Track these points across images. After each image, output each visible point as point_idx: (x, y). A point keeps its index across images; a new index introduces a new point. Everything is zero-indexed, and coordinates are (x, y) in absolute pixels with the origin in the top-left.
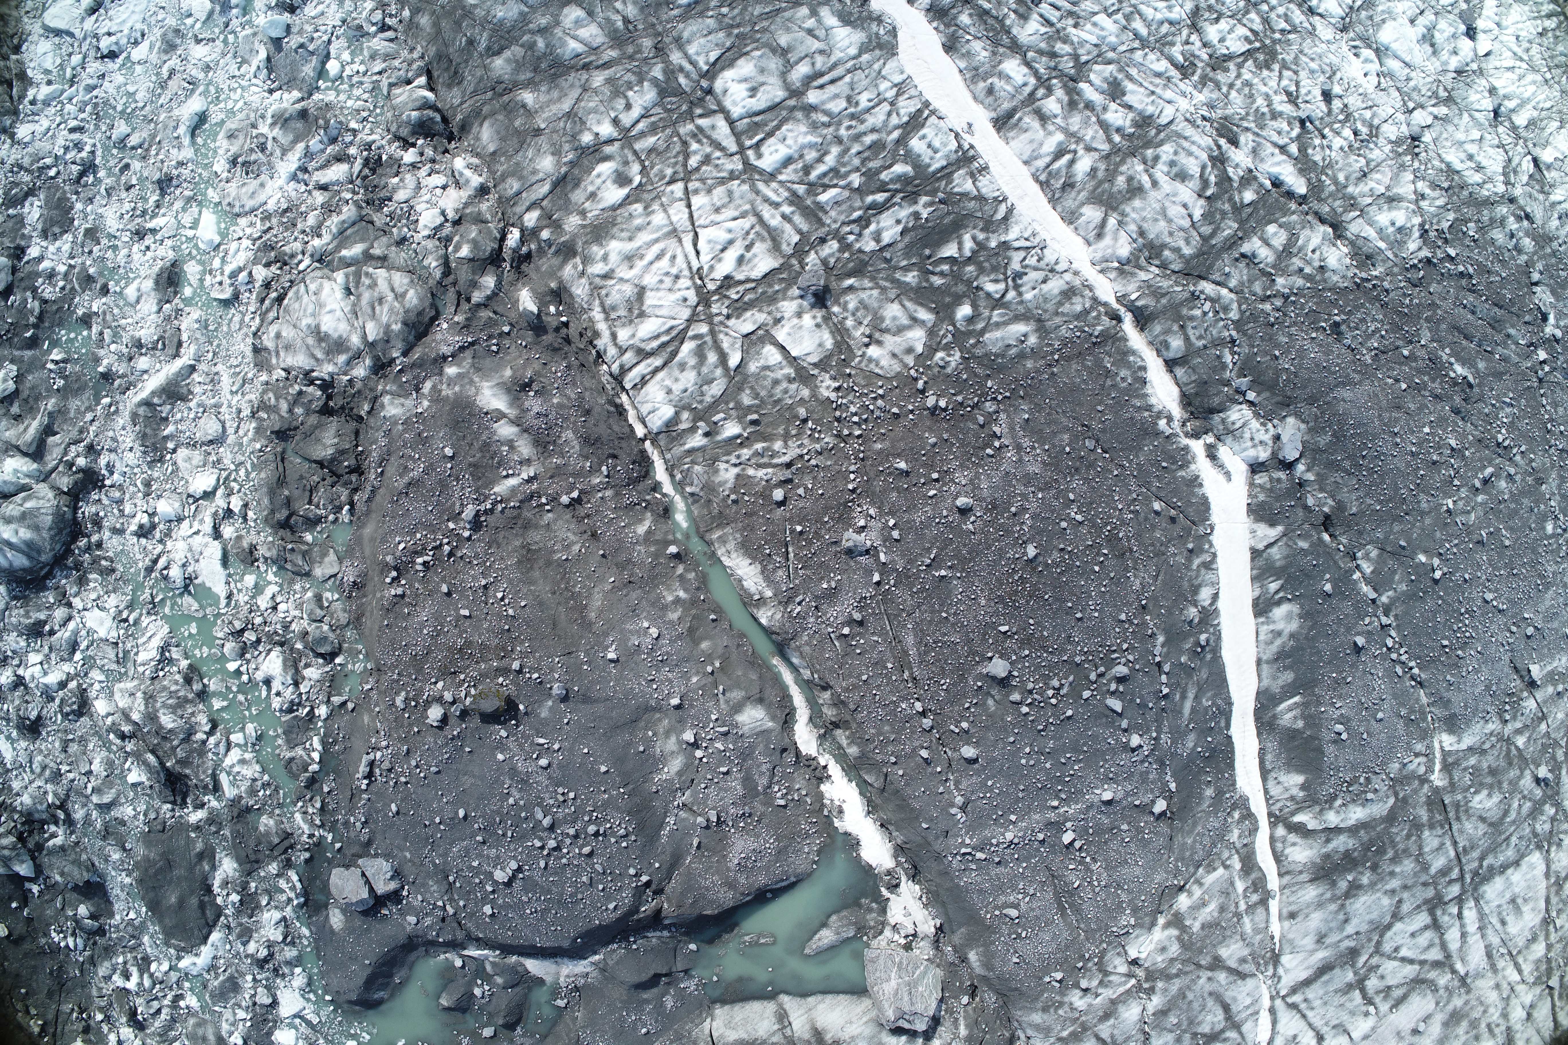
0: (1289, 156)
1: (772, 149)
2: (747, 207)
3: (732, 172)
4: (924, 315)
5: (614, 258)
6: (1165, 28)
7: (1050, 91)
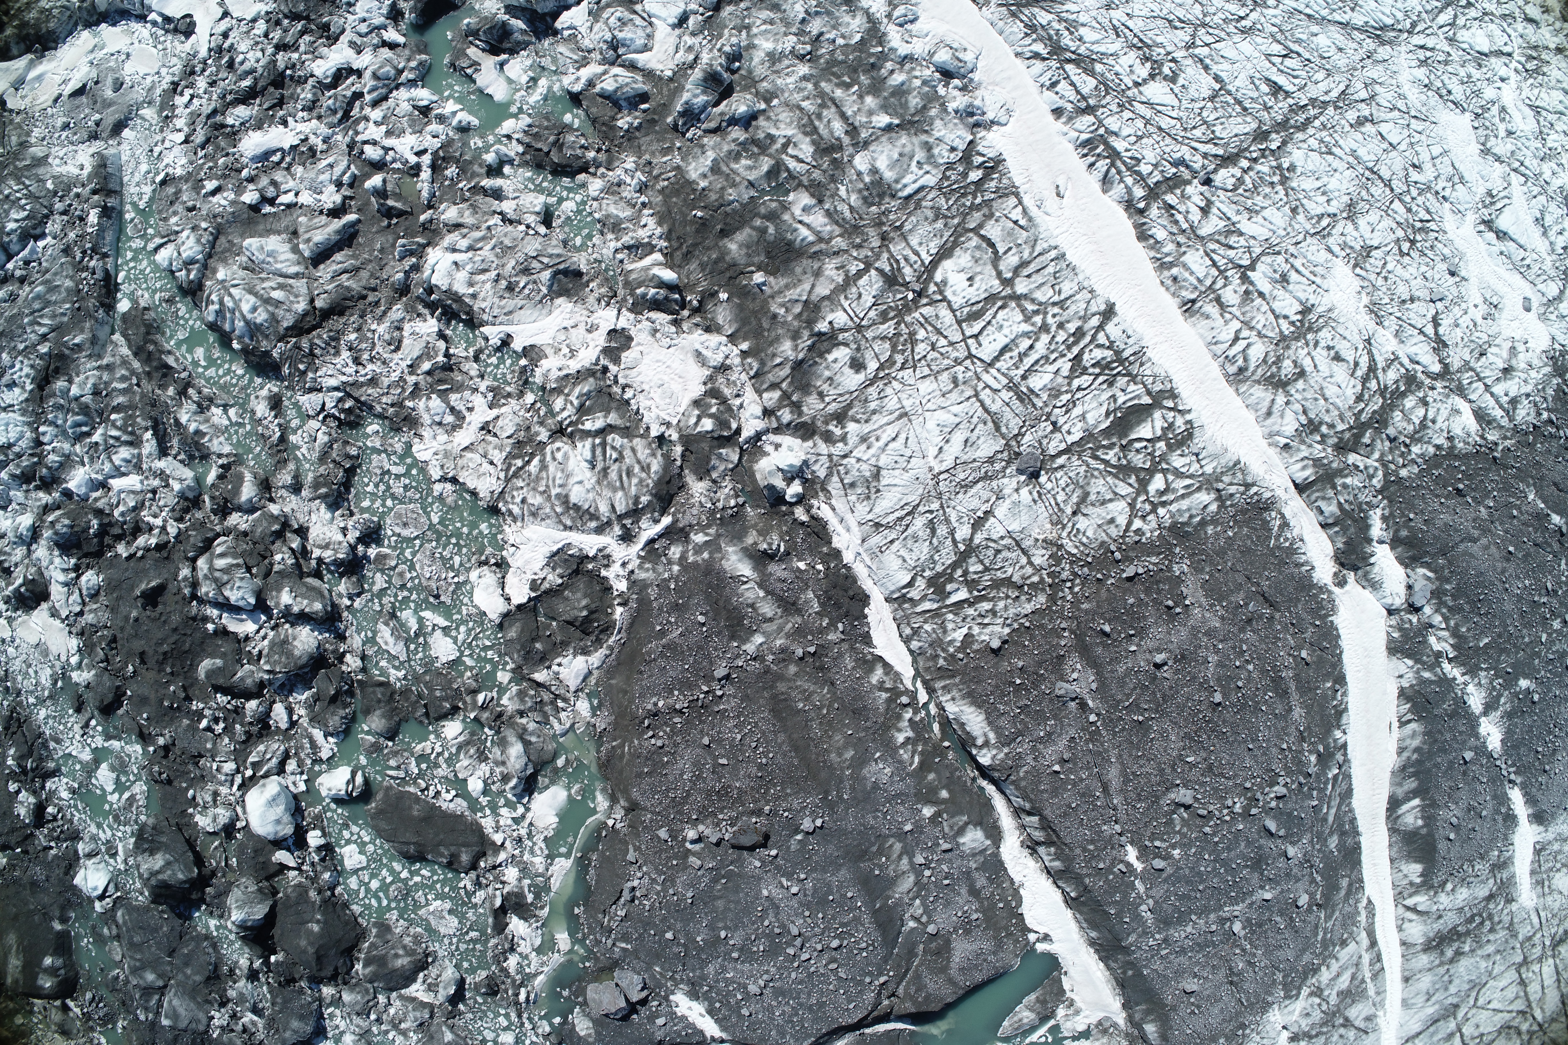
0: (1425, 335)
1: (991, 338)
2: (970, 392)
3: (956, 360)
4: (1123, 489)
5: (852, 440)
6: (1325, 222)
7: (1227, 281)
